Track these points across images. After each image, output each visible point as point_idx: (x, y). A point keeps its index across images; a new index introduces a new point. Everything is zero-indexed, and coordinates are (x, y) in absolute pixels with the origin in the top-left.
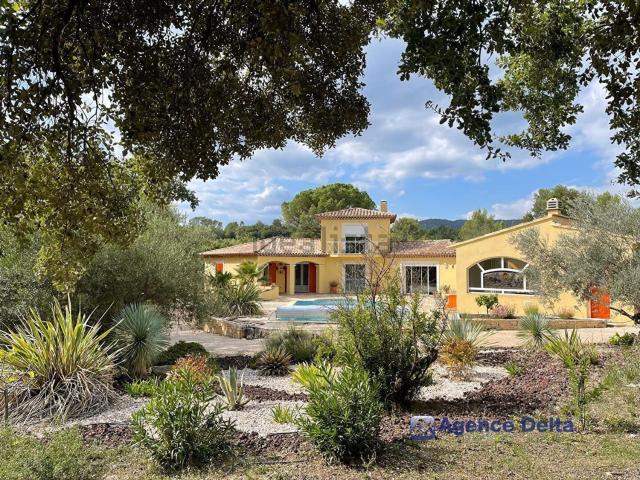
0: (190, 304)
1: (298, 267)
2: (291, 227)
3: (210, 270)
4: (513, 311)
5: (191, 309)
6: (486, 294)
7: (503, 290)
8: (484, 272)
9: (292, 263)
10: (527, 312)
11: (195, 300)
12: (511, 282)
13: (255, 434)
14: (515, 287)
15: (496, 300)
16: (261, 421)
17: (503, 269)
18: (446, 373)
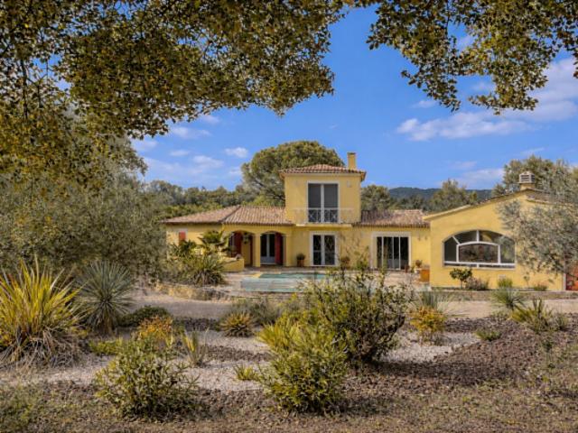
0: (151, 270)
1: (263, 237)
2: (254, 191)
3: (173, 238)
4: (487, 283)
5: (153, 275)
6: (460, 268)
7: (478, 264)
8: (459, 245)
9: (258, 233)
10: (500, 285)
11: (157, 266)
12: (486, 256)
13: (217, 391)
14: (490, 261)
15: (470, 273)
16: (224, 379)
17: (478, 242)
18: (416, 338)
